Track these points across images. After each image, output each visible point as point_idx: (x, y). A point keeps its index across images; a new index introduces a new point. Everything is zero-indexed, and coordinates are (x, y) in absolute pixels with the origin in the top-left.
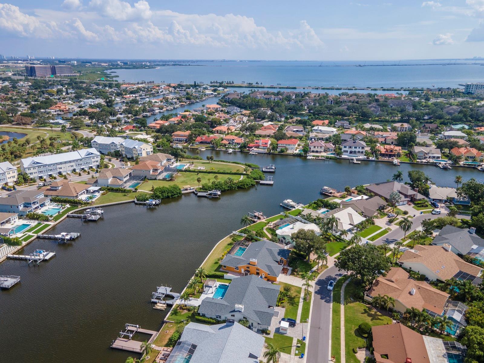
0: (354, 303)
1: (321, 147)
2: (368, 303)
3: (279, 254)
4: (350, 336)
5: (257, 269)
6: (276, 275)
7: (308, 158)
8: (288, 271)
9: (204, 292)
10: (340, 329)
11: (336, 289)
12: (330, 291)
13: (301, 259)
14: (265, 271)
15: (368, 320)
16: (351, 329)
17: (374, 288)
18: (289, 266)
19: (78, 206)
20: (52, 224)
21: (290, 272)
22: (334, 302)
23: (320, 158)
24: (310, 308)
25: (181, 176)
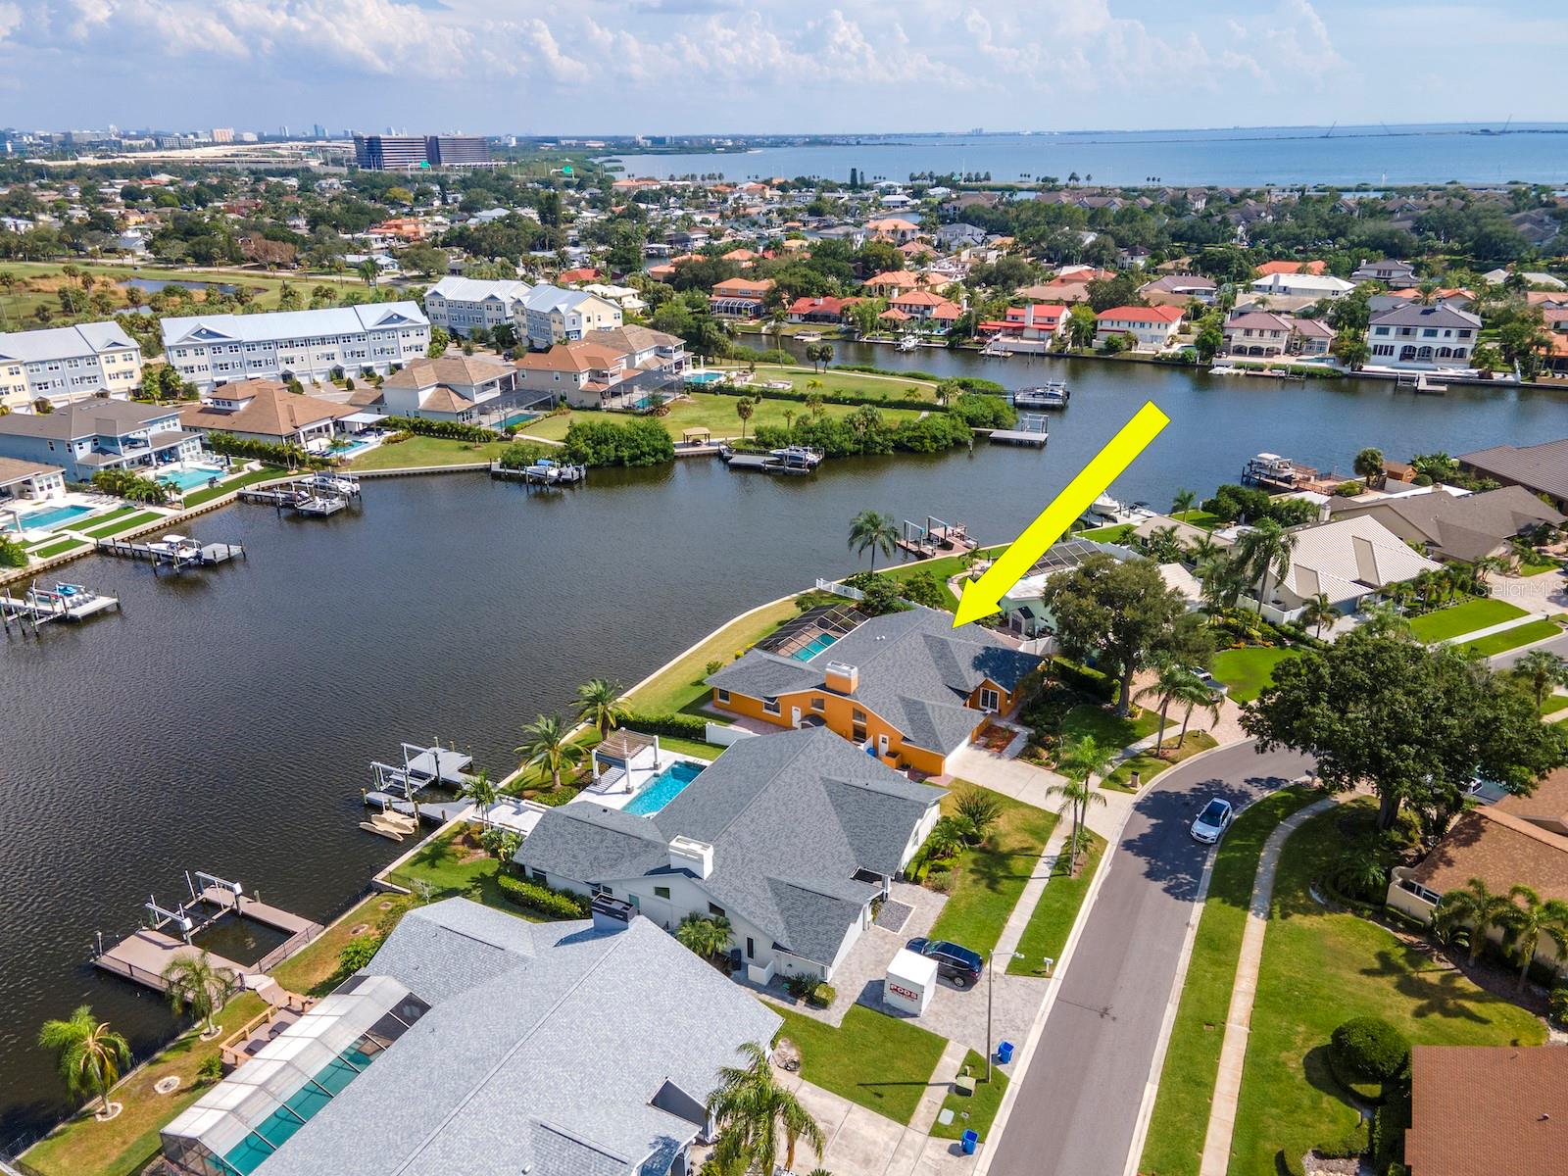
0: (1327, 916)
1: (1275, 333)
2: (1406, 922)
3: (979, 663)
4: (1274, 1079)
5: (859, 714)
6: (938, 746)
7: (1217, 371)
8: (1009, 741)
9: (595, 783)
10: (1221, 1034)
11: (1236, 842)
12: (1203, 845)
13: (1086, 700)
14: (892, 724)
15: (1399, 1011)
16: (1285, 1043)
17: (1451, 851)
18: (1021, 720)
19: (287, 469)
20: (169, 513)
21: (1018, 744)
22: (1216, 901)
23: (1266, 372)
24: (1077, 909)
25: (693, 405)
